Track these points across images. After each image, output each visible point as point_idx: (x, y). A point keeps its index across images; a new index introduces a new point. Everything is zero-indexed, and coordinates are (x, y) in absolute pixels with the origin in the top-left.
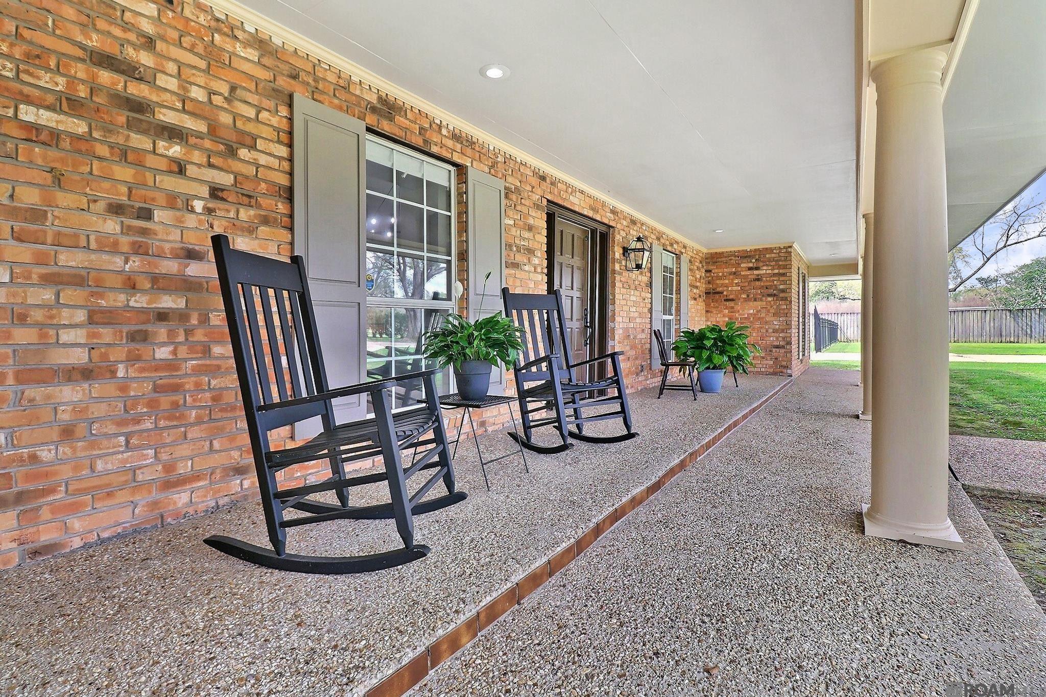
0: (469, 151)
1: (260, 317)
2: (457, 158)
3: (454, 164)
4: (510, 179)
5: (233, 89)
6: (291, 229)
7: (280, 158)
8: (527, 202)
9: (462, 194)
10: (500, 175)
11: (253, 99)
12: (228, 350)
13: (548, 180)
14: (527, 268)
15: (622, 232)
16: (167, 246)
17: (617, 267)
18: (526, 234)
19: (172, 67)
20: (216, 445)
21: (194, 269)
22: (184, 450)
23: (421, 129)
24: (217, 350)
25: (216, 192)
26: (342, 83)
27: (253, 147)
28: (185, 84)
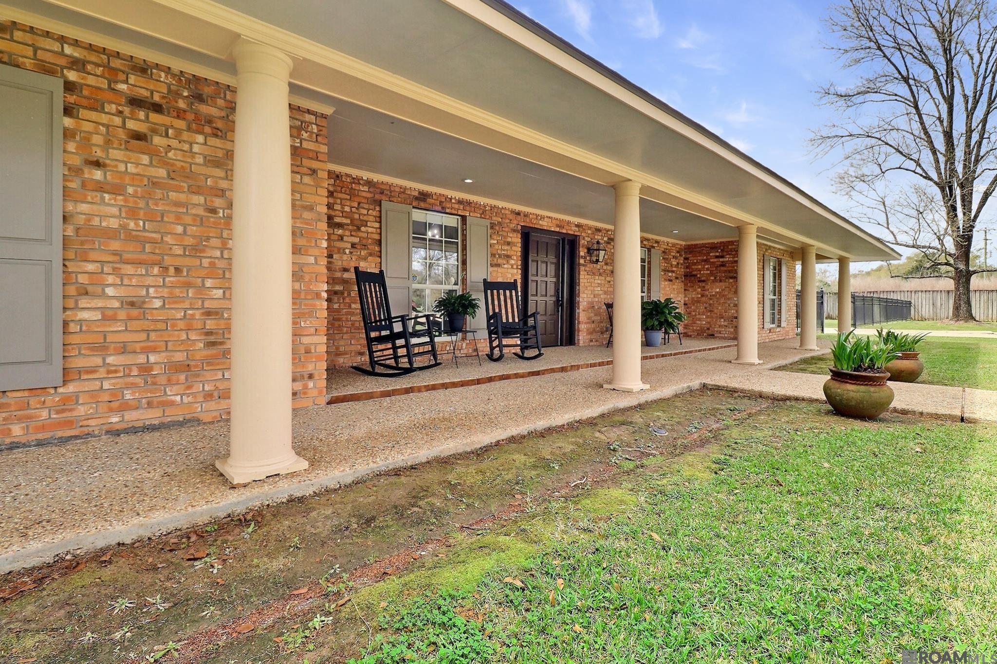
0: (468, 208)
1: (368, 293)
2: (460, 213)
3: (459, 215)
4: (494, 218)
5: (359, 204)
6: (380, 257)
7: (376, 228)
8: (506, 229)
9: (464, 230)
10: (488, 217)
11: (366, 206)
12: (359, 306)
13: (522, 214)
14: (506, 266)
15: (586, 238)
16: (337, 267)
17: (582, 261)
18: (506, 247)
19: (339, 201)
20: (353, 342)
21: (346, 275)
22: (342, 343)
23: (441, 202)
24: (353, 306)
25: (353, 246)
26: (402, 190)
27: (366, 226)
28: (343, 206)
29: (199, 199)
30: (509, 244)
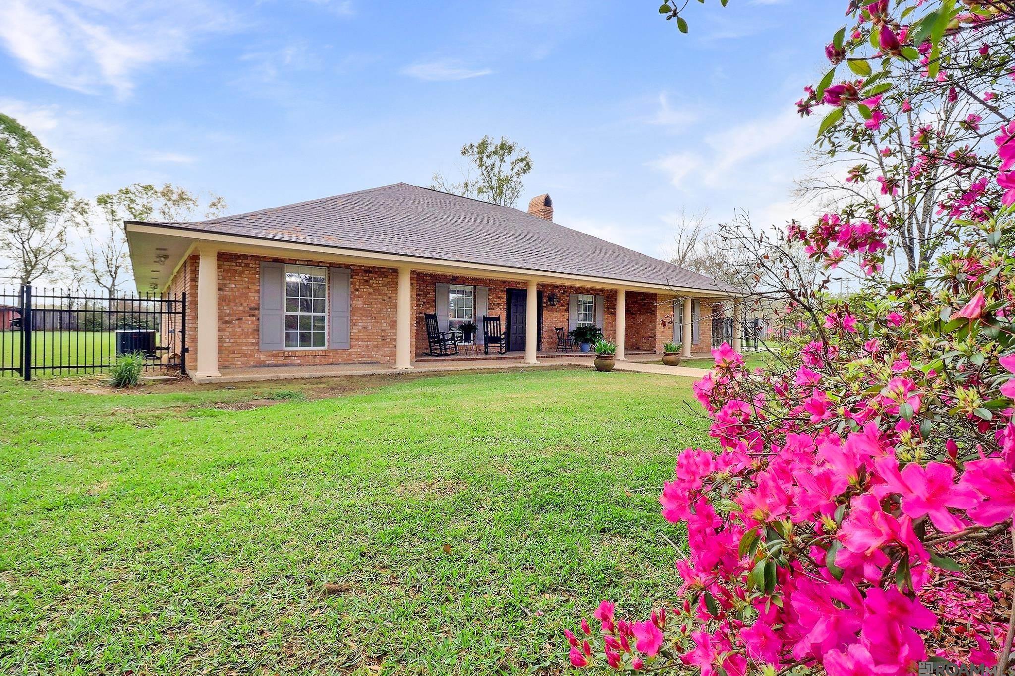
3: (473, 286)
4: (491, 286)
6: (435, 308)
7: (434, 295)
8: (498, 290)
9: (475, 292)
10: (487, 285)
12: (426, 328)
13: (507, 282)
14: (496, 309)
15: (548, 292)
17: (545, 305)
18: (497, 299)
20: (424, 343)
21: (422, 316)
23: (463, 281)
27: (429, 294)
29: (381, 297)
30: (499, 298)
